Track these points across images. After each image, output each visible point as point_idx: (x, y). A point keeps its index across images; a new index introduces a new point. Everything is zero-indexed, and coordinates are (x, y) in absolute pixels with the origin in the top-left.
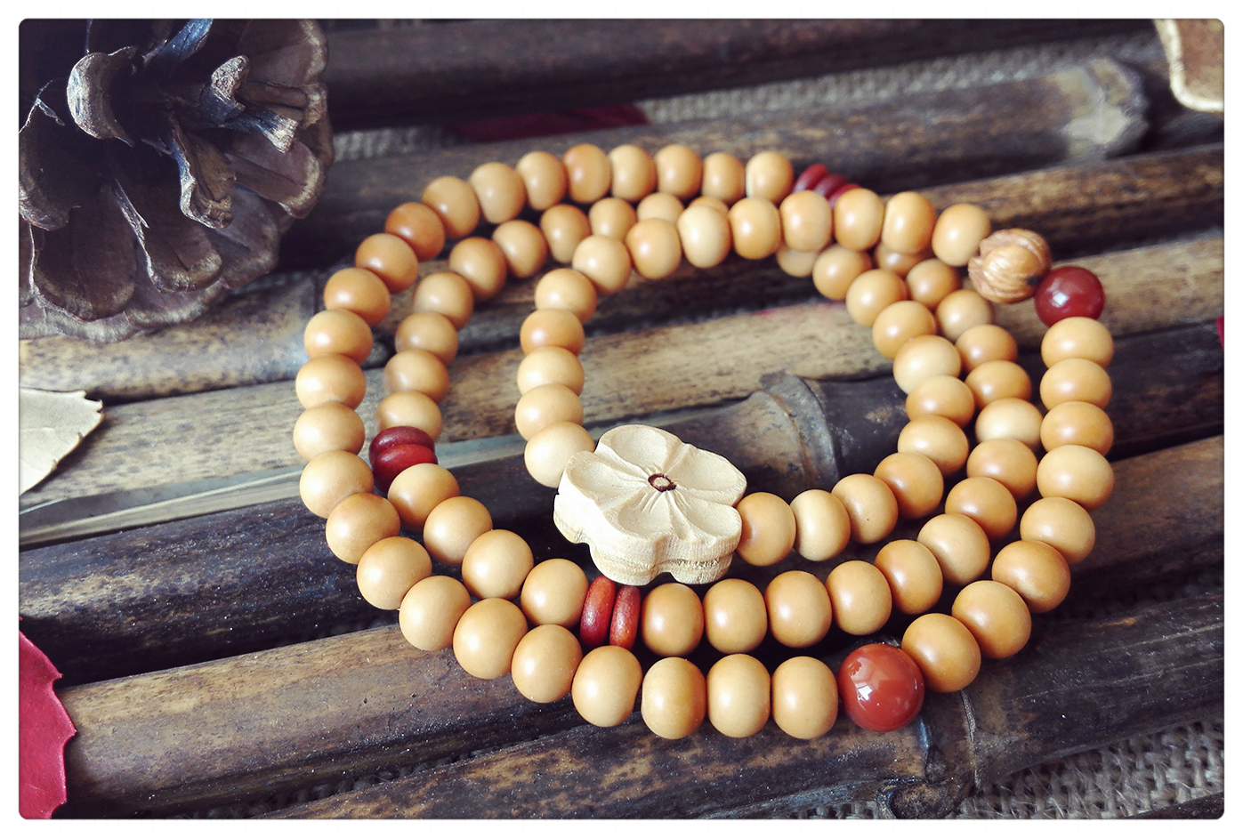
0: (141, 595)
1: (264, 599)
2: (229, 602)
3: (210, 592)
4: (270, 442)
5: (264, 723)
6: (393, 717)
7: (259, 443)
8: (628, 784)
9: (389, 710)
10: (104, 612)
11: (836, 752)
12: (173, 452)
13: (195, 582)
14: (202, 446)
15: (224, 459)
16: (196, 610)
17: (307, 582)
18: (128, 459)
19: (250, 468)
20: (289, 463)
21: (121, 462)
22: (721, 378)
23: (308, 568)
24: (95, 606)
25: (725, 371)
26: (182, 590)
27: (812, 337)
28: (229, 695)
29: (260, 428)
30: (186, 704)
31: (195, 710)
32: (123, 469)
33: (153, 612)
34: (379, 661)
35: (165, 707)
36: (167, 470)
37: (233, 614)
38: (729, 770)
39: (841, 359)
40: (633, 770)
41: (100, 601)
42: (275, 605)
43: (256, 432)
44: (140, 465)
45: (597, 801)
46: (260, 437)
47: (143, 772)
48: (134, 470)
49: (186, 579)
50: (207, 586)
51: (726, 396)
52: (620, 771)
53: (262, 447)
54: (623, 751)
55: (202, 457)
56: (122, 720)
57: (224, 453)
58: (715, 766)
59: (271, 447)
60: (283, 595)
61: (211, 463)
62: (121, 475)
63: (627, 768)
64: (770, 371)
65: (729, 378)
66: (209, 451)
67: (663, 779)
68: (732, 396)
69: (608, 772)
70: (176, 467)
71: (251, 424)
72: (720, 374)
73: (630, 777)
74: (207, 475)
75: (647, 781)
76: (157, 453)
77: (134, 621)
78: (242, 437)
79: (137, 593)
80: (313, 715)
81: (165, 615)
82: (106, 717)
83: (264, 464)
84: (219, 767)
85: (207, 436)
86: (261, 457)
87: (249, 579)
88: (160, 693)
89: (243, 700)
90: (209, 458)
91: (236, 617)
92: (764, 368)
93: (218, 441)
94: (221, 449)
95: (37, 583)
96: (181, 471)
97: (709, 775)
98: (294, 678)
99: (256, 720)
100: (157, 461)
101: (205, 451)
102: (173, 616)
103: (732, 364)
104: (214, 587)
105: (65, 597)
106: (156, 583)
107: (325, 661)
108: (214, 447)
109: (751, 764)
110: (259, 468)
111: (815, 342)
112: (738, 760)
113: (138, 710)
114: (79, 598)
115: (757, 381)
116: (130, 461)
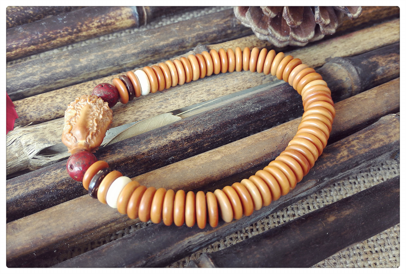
0: (189, 135)
1: (219, 133)
2: (210, 135)
3: (206, 132)
4: (200, 94)
5: (241, 158)
6: (272, 153)
7: (198, 95)
8: (344, 157)
9: (272, 151)
10: (180, 141)
11: (391, 142)
12: (176, 101)
13: (202, 130)
14: (183, 98)
15: (189, 101)
16: (202, 138)
17: (229, 127)
18: (164, 104)
19: (196, 102)
20: (206, 100)
21: (163, 105)
22: (315, 61)
23: (229, 123)
24: (178, 140)
25: (316, 59)
26: (199, 133)
27: (336, 47)
28: (229, 153)
29: (197, 91)
30: (218, 157)
31: (221, 158)
32: (163, 107)
33: (192, 140)
34: (264, 139)
35: (213, 159)
36: (175, 106)
37: (211, 139)
38: (367, 150)
39: (345, 52)
40: (343, 154)
41: (179, 138)
42: (221, 135)
43: (196, 92)
44: (168, 105)
45: (337, 162)
46: (197, 93)
47: (213, 176)
48: (166, 107)
49: (200, 129)
50: (205, 130)
51: (316, 66)
52: (340, 154)
53: (199, 96)
54: (339, 150)
55: (184, 101)
56: (203, 164)
57: (189, 99)
58: (363, 150)
59: (201, 96)
60: (223, 132)
61: (186, 102)
62: (163, 109)
63: (342, 153)
64: (327, 57)
65: (317, 61)
66: (185, 99)
67: (352, 155)
68: (318, 66)
69: (337, 155)
70: (177, 105)
71: (194, 90)
72: (315, 60)
73: (343, 155)
74: (185, 106)
75: (348, 156)
76: (171, 101)
77: (187, 143)
78: (193, 94)
79: (188, 135)
80: (252, 155)
81: (194, 141)
82: (198, 164)
83: (200, 101)
84: (232, 172)
85: (183, 95)
86: (199, 99)
87: (215, 127)
88: (210, 156)
89: (233, 154)
90: (185, 101)
91: (212, 139)
92: (325, 57)
93: (187, 96)
94: (188, 98)
95: (159, 136)
96: (179, 106)
97: (362, 152)
98: (244, 147)
99: (238, 158)
100: (172, 103)
101: (184, 99)
102: (197, 141)
103: (317, 57)
104: (207, 131)
105: (169, 139)
106: (192, 131)
107: (249, 141)
108: (186, 98)
109: (372, 148)
110: (199, 102)
111: (336, 48)
112: (368, 147)
113: (206, 161)
114: (173, 138)
115: (324, 61)
116: (165, 105)
